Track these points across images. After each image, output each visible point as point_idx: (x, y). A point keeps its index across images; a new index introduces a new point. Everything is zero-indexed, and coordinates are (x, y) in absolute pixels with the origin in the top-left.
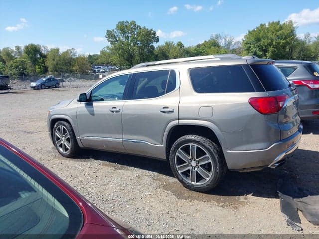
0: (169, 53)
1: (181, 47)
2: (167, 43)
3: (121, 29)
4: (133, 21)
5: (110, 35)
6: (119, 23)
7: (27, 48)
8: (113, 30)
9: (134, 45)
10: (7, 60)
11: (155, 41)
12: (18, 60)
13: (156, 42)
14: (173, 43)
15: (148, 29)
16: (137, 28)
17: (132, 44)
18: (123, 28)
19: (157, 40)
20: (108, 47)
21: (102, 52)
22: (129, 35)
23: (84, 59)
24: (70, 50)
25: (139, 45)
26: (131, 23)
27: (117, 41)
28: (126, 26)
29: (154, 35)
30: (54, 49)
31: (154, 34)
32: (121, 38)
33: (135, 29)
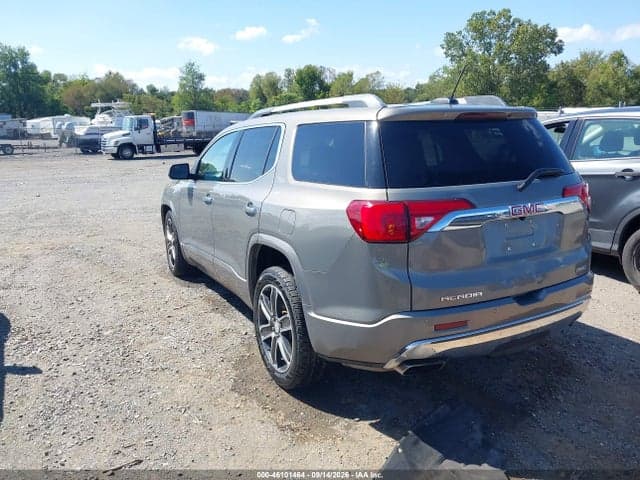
0: (586, 77)
1: (620, 64)
2: (585, 56)
3: (475, 30)
4: (505, 10)
5: (452, 43)
6: (473, 16)
7: (300, 72)
8: (460, 33)
9: (501, 63)
10: (269, 94)
11: (552, 52)
12: (283, 94)
13: (555, 53)
14: (600, 53)
15: (536, 26)
16: (513, 24)
17: (496, 62)
18: (480, 26)
19: (559, 49)
20: (445, 68)
21: (432, 78)
22: (493, 41)
23: (397, 93)
24: (371, 75)
25: (514, 61)
26: (500, 14)
27: (464, 54)
28: (489, 22)
29: (553, 39)
30: (344, 74)
31: (554, 35)
32: (474, 50)
33: (508, 27)
